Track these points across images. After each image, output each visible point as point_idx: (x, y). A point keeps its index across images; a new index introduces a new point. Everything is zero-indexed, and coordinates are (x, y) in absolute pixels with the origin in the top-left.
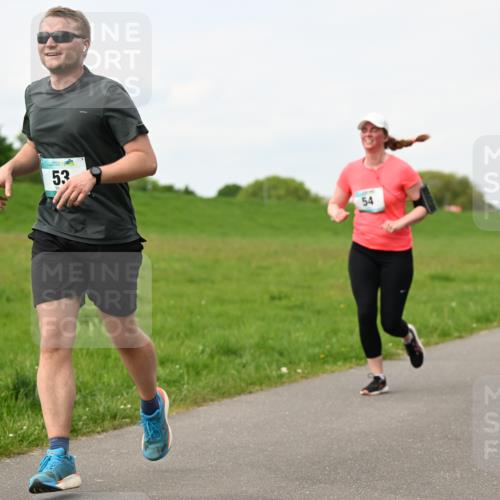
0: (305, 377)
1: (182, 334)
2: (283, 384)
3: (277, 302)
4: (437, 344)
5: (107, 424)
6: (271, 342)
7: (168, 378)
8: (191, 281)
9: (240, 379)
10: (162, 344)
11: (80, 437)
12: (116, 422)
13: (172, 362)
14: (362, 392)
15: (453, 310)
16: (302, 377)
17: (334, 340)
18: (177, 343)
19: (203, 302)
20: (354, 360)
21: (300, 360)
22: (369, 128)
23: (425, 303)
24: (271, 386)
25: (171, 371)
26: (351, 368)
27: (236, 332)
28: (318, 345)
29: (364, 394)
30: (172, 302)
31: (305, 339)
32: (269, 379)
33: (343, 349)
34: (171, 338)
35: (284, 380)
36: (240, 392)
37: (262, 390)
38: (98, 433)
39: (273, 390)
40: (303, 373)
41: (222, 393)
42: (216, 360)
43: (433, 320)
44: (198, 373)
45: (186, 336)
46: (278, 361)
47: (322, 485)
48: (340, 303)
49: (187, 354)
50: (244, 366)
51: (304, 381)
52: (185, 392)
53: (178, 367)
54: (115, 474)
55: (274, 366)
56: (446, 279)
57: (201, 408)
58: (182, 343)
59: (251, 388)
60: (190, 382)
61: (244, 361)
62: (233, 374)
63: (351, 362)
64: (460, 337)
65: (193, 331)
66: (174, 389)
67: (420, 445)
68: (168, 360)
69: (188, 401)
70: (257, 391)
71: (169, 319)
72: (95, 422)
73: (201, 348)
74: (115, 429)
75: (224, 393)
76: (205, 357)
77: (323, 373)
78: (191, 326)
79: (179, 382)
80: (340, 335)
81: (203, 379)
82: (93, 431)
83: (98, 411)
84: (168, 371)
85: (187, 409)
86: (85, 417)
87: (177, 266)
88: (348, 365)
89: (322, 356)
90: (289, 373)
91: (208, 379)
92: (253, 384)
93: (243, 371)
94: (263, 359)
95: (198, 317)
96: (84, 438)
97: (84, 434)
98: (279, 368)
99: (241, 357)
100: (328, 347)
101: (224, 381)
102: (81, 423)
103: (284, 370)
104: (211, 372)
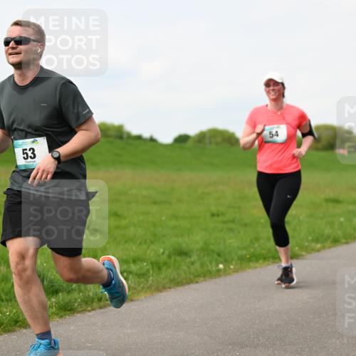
0: (236, 271)
1: (148, 241)
2: (220, 276)
3: (216, 218)
4: (330, 248)
5: (95, 305)
6: (211, 247)
7: (139, 272)
8: (155, 203)
9: (190, 273)
10: (134, 248)
11: (76, 314)
12: (102, 304)
13: (141, 261)
14: (276, 282)
15: (341, 224)
16: (234, 272)
17: (256, 245)
18: (145, 247)
19: (163, 218)
20: (271, 259)
21: (233, 259)
22: (272, 83)
23: (322, 218)
24: (212, 278)
25: (140, 268)
26: (268, 265)
27: (186, 239)
28: (245, 248)
29: (278, 284)
30: (141, 218)
31: (236, 244)
32: (211, 273)
33: (263, 251)
34: (140, 244)
35: (221, 273)
36: (189, 282)
37: (205, 280)
38: (89, 311)
39: (213, 281)
40: (234, 268)
41: (177, 283)
42: (172, 259)
43: (327, 231)
44: (160, 269)
45: (151, 242)
46: (216, 260)
47: (249, 348)
48: (261, 218)
49: (152, 255)
50: (192, 264)
51: (235, 274)
52: (150, 282)
53: (145, 264)
54: (100, 341)
55: (214, 264)
56: (337, 201)
57: (162, 294)
58: (148, 247)
59: (197, 279)
60: (154, 275)
61: (192, 259)
62: (184, 270)
63: (269, 260)
64: (347, 243)
65: (155, 238)
66: (142, 280)
67: (318, 320)
68: (138, 259)
69: (153, 288)
70: (202, 281)
71: (139, 230)
72: (87, 303)
73: (162, 251)
74: (101, 308)
75: (178, 283)
76: (165, 257)
77: (249, 268)
78: (155, 235)
79: (146, 275)
80: (261, 241)
81: (163, 273)
82: (85, 310)
83: (89, 295)
84: (138, 267)
85: (152, 294)
86: (79, 300)
87: (145, 192)
88: (266, 263)
89: (248, 256)
90: (225, 268)
91: (167, 273)
92: (199, 276)
93: (192, 267)
94: (206, 258)
95: (160, 229)
96: (79, 315)
97: (78, 312)
98: (217, 265)
99: (190, 257)
100: (252, 250)
101: (178, 274)
102: (76, 304)
103: (221, 266)
104: (169, 267)
